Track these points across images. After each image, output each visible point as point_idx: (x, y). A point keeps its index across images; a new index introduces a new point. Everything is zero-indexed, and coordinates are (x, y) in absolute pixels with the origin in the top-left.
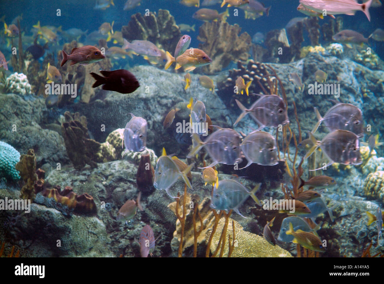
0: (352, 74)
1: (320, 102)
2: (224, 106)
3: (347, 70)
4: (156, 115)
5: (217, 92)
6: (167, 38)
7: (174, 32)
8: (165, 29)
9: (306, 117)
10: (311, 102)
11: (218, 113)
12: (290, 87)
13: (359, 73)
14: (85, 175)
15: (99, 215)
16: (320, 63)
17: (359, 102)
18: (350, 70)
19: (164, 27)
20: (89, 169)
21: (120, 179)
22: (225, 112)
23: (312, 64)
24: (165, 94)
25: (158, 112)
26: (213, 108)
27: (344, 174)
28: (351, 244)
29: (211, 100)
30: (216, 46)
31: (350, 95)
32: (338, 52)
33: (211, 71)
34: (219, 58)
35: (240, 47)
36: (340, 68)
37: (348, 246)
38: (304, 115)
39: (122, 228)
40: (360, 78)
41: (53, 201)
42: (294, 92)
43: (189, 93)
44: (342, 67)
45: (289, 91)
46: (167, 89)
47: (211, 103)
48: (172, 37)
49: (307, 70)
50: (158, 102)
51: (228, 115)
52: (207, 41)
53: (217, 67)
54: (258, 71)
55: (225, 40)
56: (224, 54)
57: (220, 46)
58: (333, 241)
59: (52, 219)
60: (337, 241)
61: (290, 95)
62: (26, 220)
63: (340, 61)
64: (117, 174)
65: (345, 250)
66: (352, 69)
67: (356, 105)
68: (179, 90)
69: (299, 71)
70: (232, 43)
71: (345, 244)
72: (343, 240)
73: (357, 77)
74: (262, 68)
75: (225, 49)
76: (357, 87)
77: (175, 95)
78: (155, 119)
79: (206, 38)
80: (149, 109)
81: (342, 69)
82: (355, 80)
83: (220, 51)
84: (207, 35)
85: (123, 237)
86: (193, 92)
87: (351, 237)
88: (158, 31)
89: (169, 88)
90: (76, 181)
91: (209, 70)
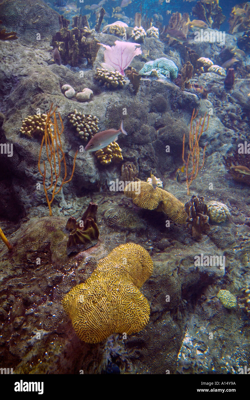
4: (216, 52)
14: (196, 78)
15: (208, 98)
20: (197, 76)
21: (214, 82)
25: (217, 51)
39: (221, 105)
41: (194, 91)
50: (217, 45)
59: (194, 100)
62: (181, 99)
64: (211, 79)
80: (212, 49)
85: (222, 110)
90: (193, 81)
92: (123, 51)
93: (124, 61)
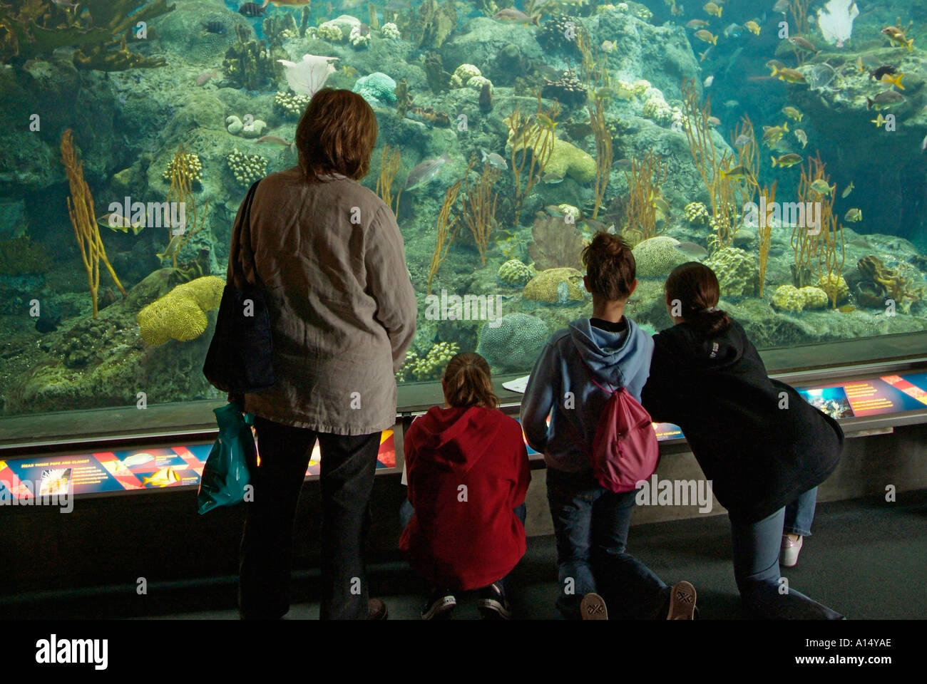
92: (312, 69)
93: (315, 81)
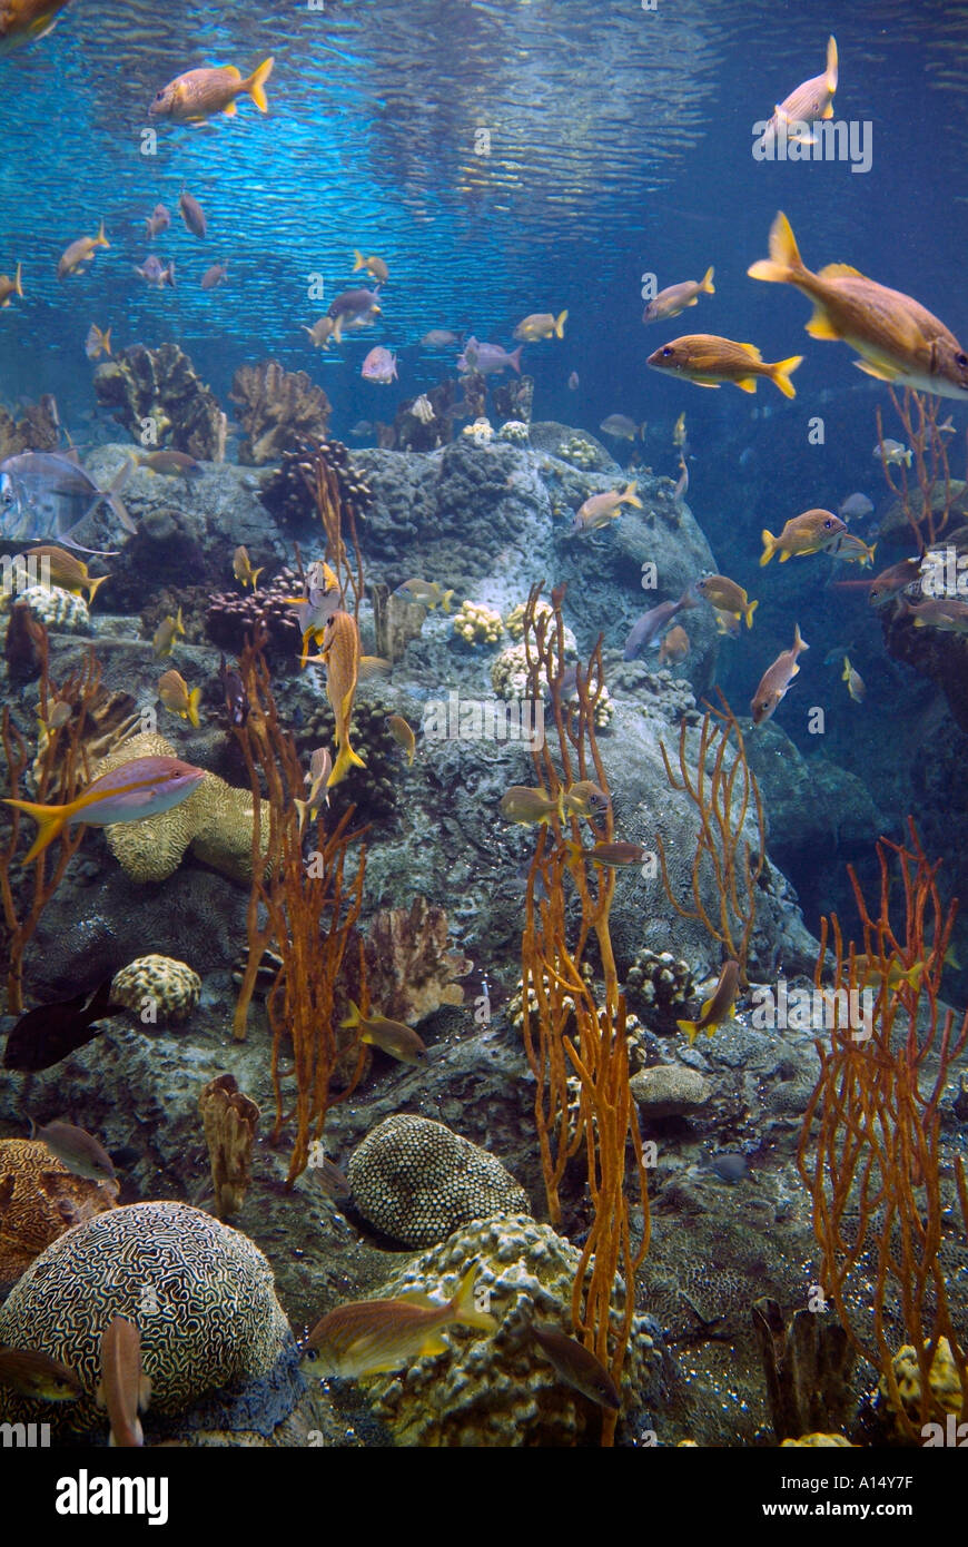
0: (535, 473)
1: (469, 521)
2: (273, 523)
3: (526, 467)
5: (259, 496)
6: (175, 396)
7: (187, 386)
8: (170, 380)
9: (442, 548)
10: (453, 521)
11: (259, 535)
12: (402, 491)
13: (551, 472)
16: (474, 452)
17: (544, 523)
18: (532, 467)
19: (169, 375)
22: (273, 533)
23: (458, 452)
24: (141, 495)
26: (247, 526)
27: (484, 650)
28: (425, 789)
29: (245, 511)
30: (262, 413)
31: (528, 511)
32: (514, 435)
33: (257, 459)
34: (270, 435)
35: (308, 413)
36: (514, 463)
37: (417, 793)
38: (438, 544)
40: (552, 483)
42: (412, 501)
43: (199, 495)
44: (518, 461)
45: (401, 497)
46: (147, 486)
47: (244, 515)
48: (183, 394)
49: (449, 464)
51: (279, 540)
52: (247, 404)
53: (267, 450)
54: (331, 457)
55: (280, 401)
56: (278, 426)
57: (270, 412)
58: (379, 783)
60: (388, 783)
61: (403, 505)
63: (515, 451)
65: (407, 802)
66: (537, 465)
67: (538, 528)
68: (175, 489)
69: (435, 465)
70: (291, 405)
71: (412, 788)
72: (411, 781)
73: (545, 480)
74: (338, 451)
75: (280, 418)
76: (543, 498)
77: (162, 498)
78: (115, 541)
79: (245, 396)
81: (518, 465)
82: (540, 486)
83: (270, 422)
84: (247, 392)
86: (209, 494)
87: (427, 774)
88: (156, 382)
89: (151, 483)
91: (253, 457)
